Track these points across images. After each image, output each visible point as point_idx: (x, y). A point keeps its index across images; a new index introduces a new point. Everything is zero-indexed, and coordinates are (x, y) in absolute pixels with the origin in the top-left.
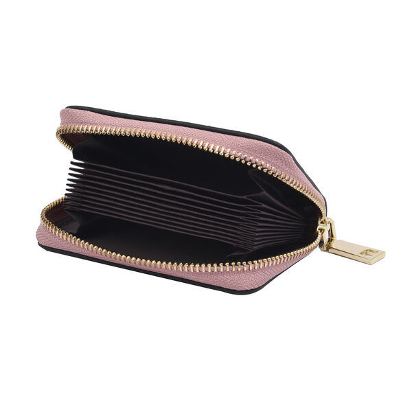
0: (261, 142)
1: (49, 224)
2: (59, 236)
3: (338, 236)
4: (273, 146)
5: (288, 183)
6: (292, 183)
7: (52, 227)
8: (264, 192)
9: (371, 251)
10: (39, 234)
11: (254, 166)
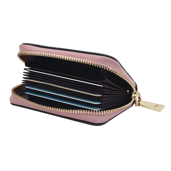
0: (105, 57)
1: (15, 94)
2: (19, 99)
3: (143, 99)
4: (110, 59)
5: (118, 75)
6: (120, 75)
7: (16, 95)
8: (107, 79)
9: (158, 105)
10: (11, 99)
11: (102, 68)
